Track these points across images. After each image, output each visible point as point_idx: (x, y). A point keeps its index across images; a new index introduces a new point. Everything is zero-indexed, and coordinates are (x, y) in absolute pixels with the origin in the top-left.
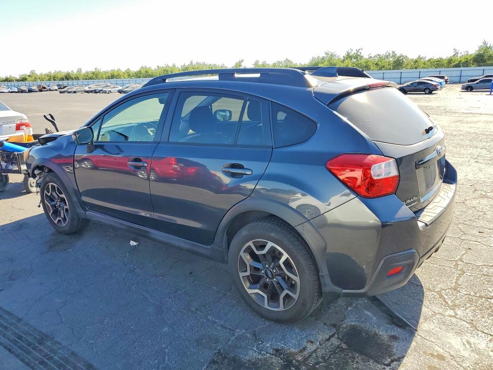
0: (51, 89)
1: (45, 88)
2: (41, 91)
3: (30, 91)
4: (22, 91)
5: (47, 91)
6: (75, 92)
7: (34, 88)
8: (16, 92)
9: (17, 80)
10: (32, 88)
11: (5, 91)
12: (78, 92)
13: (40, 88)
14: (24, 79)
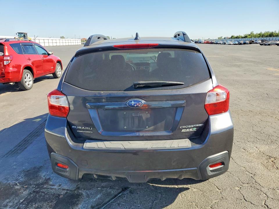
0: (257, 42)
1: (253, 42)
2: (250, 43)
3: (245, 43)
4: (240, 44)
5: (254, 44)
6: (269, 45)
7: (248, 42)
8: (237, 44)
9: (242, 38)
10: (246, 42)
11: (231, 44)
12: (272, 44)
13: (251, 42)
14: (246, 37)
